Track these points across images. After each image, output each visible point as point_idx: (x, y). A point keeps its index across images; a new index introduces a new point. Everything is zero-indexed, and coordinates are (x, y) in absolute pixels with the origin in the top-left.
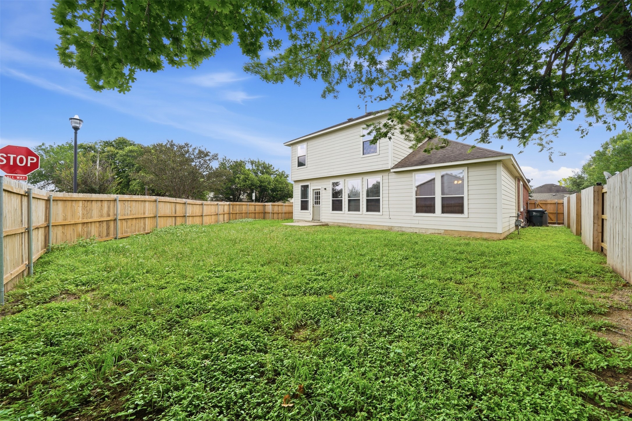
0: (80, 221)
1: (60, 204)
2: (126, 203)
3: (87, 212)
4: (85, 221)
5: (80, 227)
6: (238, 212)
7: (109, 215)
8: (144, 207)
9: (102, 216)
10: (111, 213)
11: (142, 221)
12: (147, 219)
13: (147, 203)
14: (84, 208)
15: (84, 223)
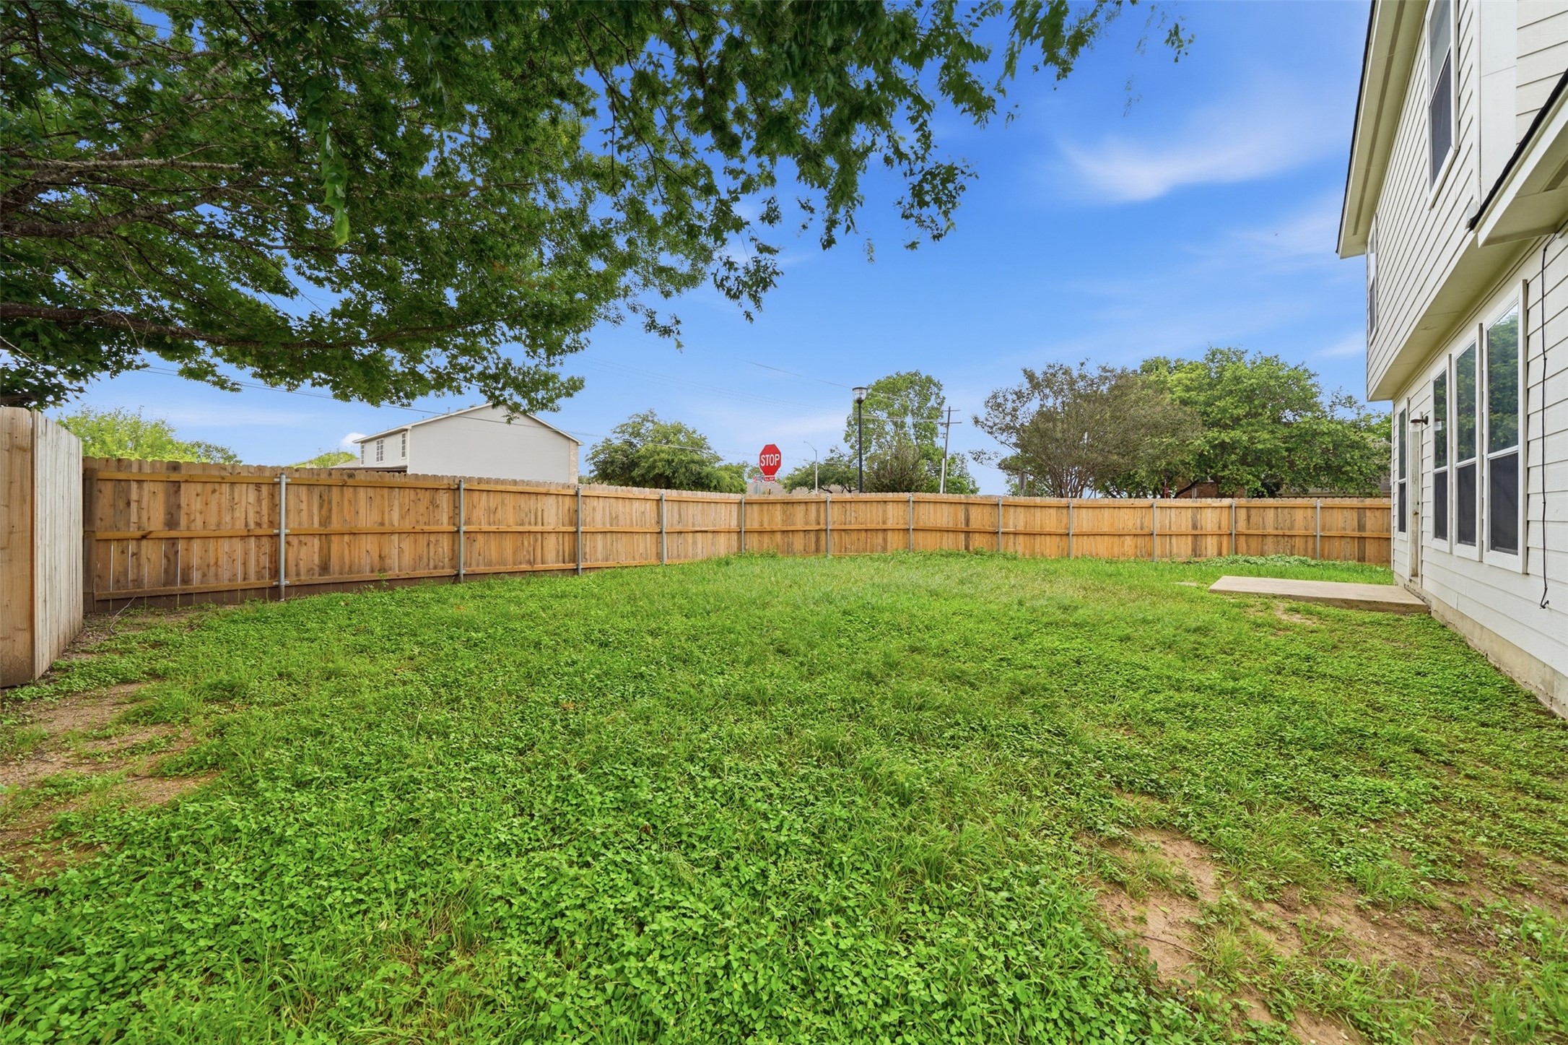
0: (779, 527)
1: (756, 507)
2: (848, 505)
3: (787, 518)
4: (785, 528)
5: (779, 536)
6: (1270, 530)
7: (818, 523)
8: (885, 511)
9: (807, 523)
10: (822, 520)
11: (880, 535)
12: (890, 534)
13: (890, 506)
14: (784, 512)
15: (783, 532)
